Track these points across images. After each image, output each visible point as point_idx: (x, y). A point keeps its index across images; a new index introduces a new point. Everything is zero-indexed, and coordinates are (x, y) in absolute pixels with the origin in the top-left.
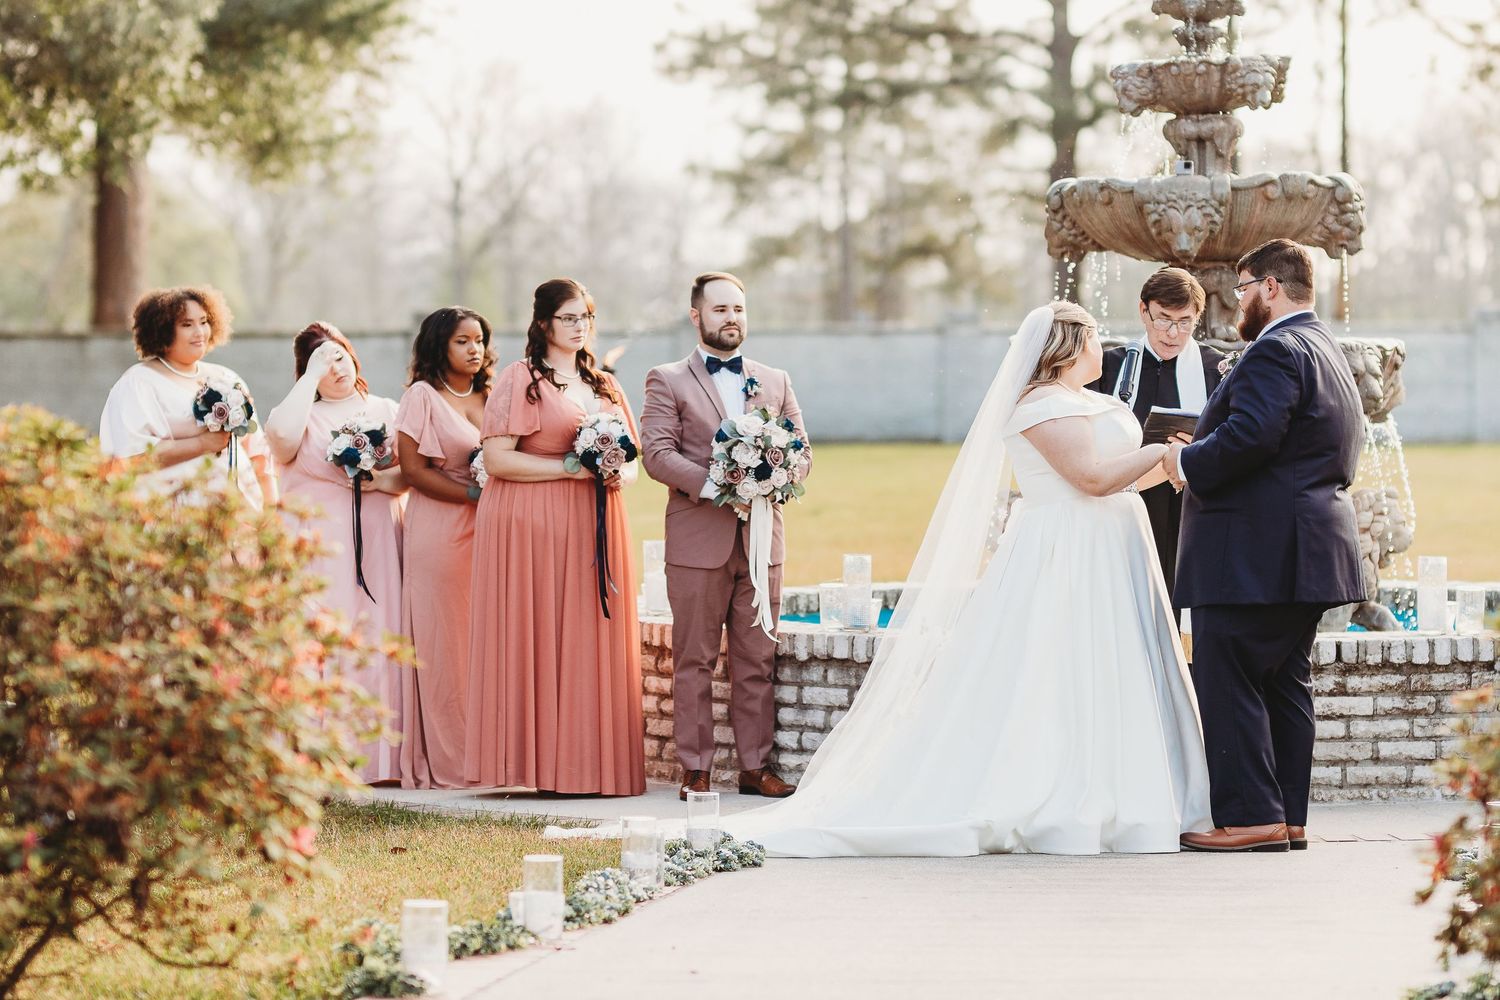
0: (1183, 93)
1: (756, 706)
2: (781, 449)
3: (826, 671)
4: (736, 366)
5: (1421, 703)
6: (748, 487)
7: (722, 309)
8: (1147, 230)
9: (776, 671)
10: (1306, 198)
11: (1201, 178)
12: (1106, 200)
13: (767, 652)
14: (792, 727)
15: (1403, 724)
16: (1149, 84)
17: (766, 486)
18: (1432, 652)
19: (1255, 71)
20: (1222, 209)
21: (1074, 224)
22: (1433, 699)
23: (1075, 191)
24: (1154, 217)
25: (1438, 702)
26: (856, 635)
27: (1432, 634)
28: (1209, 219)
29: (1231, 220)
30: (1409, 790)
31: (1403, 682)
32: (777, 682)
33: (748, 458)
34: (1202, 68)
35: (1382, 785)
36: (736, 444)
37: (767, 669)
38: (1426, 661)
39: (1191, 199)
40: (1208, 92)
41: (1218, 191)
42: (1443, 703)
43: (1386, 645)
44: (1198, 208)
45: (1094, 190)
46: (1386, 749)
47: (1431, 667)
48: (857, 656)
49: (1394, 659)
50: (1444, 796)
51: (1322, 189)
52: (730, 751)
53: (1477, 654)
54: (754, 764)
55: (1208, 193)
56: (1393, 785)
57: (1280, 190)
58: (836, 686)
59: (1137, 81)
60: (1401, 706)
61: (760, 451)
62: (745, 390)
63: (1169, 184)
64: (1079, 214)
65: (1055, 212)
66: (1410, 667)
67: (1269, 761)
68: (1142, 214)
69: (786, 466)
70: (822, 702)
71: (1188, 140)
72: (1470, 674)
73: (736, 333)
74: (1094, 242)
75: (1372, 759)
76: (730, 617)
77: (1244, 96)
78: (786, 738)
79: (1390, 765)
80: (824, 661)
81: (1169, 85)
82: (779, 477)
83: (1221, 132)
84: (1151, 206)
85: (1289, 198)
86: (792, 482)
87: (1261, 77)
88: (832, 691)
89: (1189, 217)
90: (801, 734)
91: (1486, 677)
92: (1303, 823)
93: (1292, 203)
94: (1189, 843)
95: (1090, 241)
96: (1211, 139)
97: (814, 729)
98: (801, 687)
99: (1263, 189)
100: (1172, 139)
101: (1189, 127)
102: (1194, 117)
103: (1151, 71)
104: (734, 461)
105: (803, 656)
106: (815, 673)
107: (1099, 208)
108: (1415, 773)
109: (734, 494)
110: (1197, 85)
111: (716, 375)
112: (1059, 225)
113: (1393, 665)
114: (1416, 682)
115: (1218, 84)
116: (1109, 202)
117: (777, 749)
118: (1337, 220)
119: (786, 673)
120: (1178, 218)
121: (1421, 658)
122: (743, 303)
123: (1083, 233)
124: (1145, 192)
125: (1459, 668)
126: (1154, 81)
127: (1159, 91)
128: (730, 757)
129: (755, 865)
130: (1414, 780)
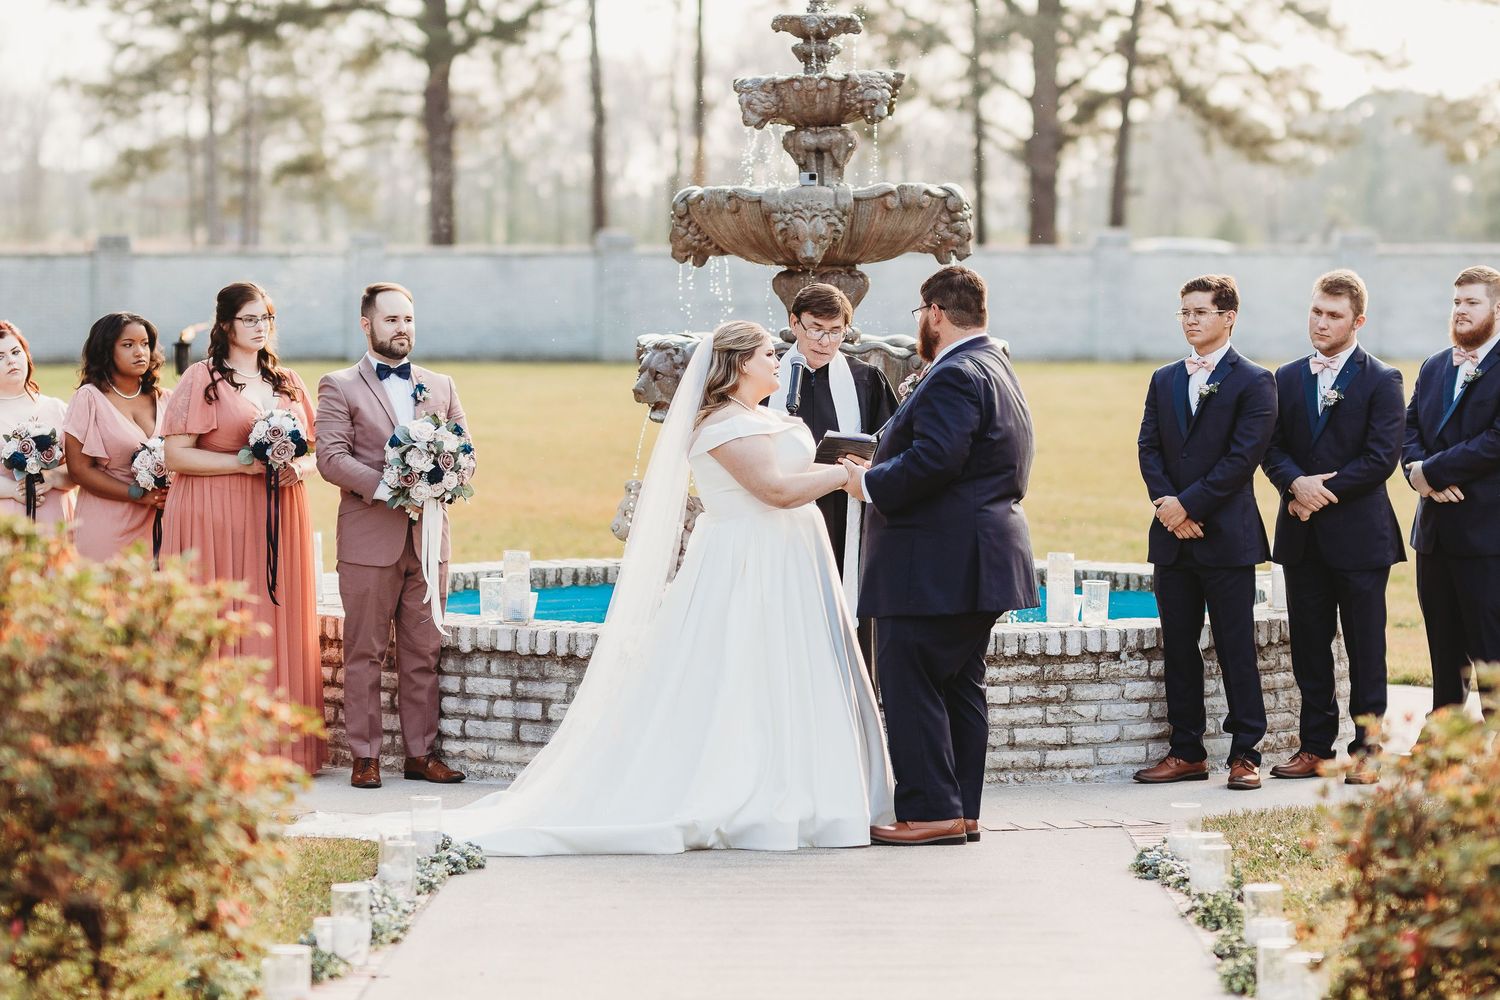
0: (805, 107)
1: (422, 696)
2: (452, 453)
3: (489, 662)
4: (404, 372)
5: (1053, 691)
6: (422, 491)
7: (393, 319)
8: (772, 237)
9: (440, 662)
10: (921, 208)
11: (824, 189)
12: (734, 209)
13: (434, 645)
14: (455, 715)
15: (1037, 712)
16: (773, 98)
17: (438, 489)
18: (1064, 643)
19: (873, 87)
20: (845, 218)
21: (699, 229)
22: (1064, 688)
23: (703, 199)
24: (781, 225)
25: (1069, 690)
26: (519, 628)
27: (1064, 626)
28: (833, 228)
29: (852, 226)
30: (1042, 774)
31: (1037, 672)
32: (441, 672)
33: (421, 463)
34: (823, 84)
35: (1017, 768)
36: (409, 449)
37: (433, 660)
38: (1058, 652)
39: (816, 209)
40: (828, 106)
41: (842, 202)
42: (1073, 692)
43: (1022, 638)
44: (823, 218)
45: (721, 199)
46: (1021, 735)
47: (1063, 658)
48: (520, 648)
49: (1029, 651)
50: (1074, 779)
51: (935, 199)
52: (393, 737)
53: (1104, 645)
54: (419, 750)
55: (833, 203)
56: (1028, 769)
57: (898, 200)
58: (499, 676)
59: (761, 95)
60: (1035, 695)
61: (433, 456)
62: (414, 396)
63: (795, 194)
64: (705, 221)
65: (681, 218)
66: (1045, 658)
67: (950, 760)
68: (768, 222)
69: (457, 469)
70: (485, 691)
71: (808, 151)
72: (1098, 664)
73: (406, 342)
74: (717, 247)
75: (1008, 744)
76: (398, 613)
77: (862, 111)
78: (450, 726)
79: (1025, 750)
80: (487, 652)
81: (791, 100)
82: (450, 480)
83: (838, 144)
84: (778, 216)
85: (906, 207)
86: (462, 484)
87: (879, 93)
88: (495, 682)
89: (815, 226)
90: (465, 722)
91: (1113, 667)
92: (976, 816)
93: (909, 212)
94: (878, 839)
95: (713, 246)
96: (829, 150)
97: (477, 717)
98: (464, 677)
99: (882, 199)
100: (792, 150)
101: (808, 139)
102: (814, 129)
103: (775, 85)
104: (408, 466)
105: (466, 648)
106: (479, 665)
107: (726, 216)
108: (1048, 758)
109: (408, 497)
110: (818, 100)
111: (385, 382)
112: (684, 231)
113: (1028, 657)
114: (1049, 673)
115: (837, 99)
116: (737, 211)
117: (442, 736)
118: (947, 228)
119: (450, 664)
120: (804, 227)
121: (1054, 649)
122: (411, 313)
123: (708, 238)
124: (773, 202)
125: (1088, 658)
126: (777, 95)
127: (781, 105)
128: (393, 742)
129: (480, 867)
130: (1047, 764)
